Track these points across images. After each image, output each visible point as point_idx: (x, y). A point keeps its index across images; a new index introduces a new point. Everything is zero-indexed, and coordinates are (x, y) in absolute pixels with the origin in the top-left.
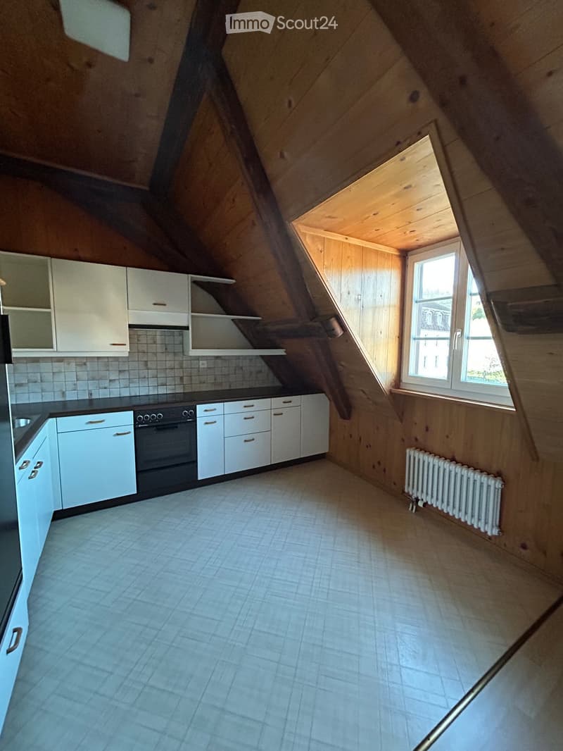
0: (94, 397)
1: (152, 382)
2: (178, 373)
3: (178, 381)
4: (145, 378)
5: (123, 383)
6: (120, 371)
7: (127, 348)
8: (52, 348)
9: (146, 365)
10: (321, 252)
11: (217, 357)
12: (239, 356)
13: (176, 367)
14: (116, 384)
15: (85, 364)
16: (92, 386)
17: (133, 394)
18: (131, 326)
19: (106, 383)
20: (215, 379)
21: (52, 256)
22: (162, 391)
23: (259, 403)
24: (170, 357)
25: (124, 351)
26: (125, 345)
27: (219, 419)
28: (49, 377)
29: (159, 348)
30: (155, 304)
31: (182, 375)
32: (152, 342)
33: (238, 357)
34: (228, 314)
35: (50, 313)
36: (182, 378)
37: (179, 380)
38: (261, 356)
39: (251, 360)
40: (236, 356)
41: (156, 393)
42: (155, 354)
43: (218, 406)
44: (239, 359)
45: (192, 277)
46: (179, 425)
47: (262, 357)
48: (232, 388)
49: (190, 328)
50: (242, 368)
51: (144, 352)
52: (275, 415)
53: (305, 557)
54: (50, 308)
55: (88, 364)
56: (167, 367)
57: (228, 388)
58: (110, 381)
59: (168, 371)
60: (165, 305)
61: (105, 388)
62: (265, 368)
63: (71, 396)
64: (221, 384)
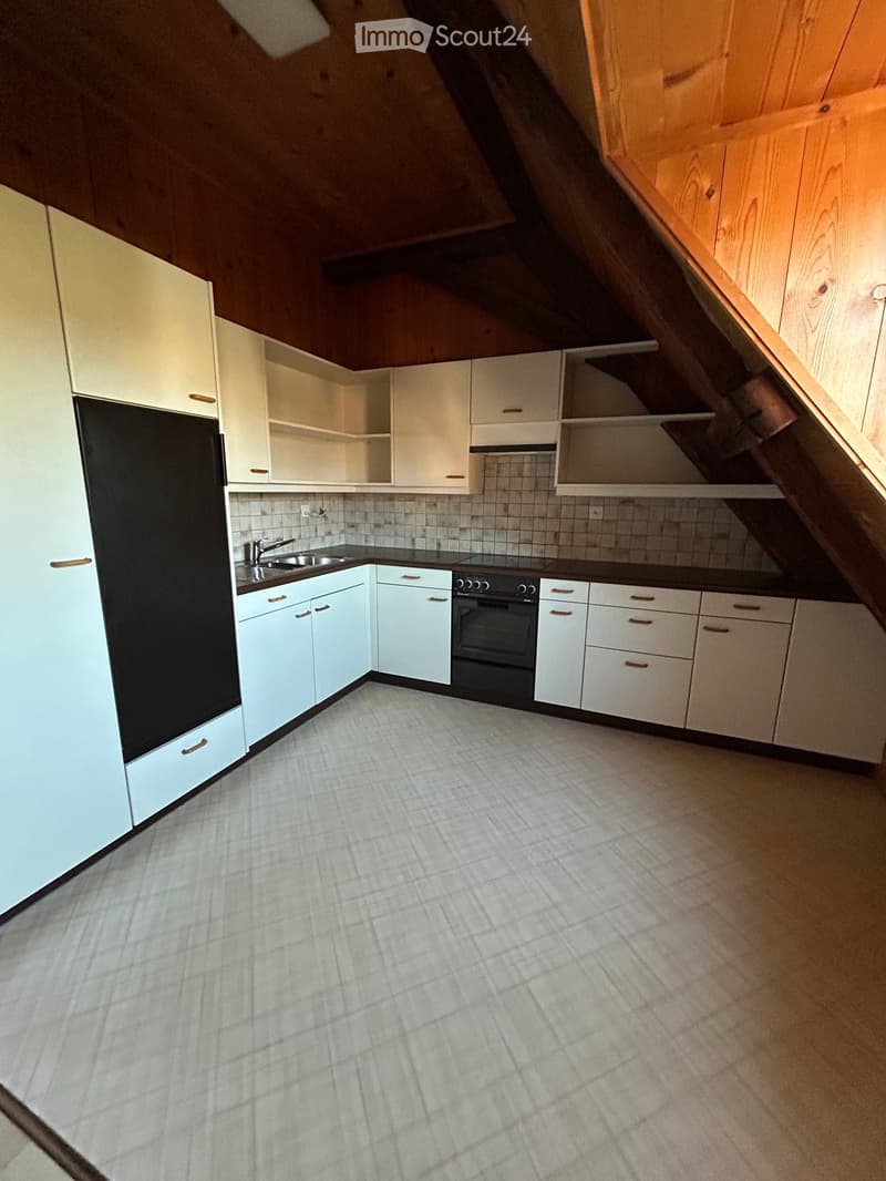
0: (443, 549)
1: (513, 537)
2: (552, 526)
3: (550, 538)
4: (503, 529)
5: (475, 533)
6: (472, 517)
7: (465, 482)
8: (390, 481)
9: (506, 510)
10: (709, 195)
11: (625, 501)
12: (673, 499)
13: (549, 515)
14: (468, 535)
15: (435, 505)
16: (440, 534)
17: (486, 552)
18: (473, 450)
19: (456, 533)
20: (617, 543)
21: (394, 366)
22: (525, 551)
23: (666, 597)
24: (541, 498)
25: (463, 487)
26: (462, 477)
27: (579, 611)
28: (401, 518)
29: (527, 484)
30: (505, 411)
31: (557, 530)
32: (516, 473)
33: (670, 502)
34: (652, 414)
35: (389, 438)
36: (556, 535)
37: (552, 537)
38: (726, 500)
39: (701, 510)
40: (666, 499)
41: (516, 554)
42: (520, 493)
43: (580, 588)
44: (673, 506)
45: (567, 355)
46: (510, 605)
47: (731, 503)
48: (650, 562)
49: (558, 447)
50: (678, 524)
51: (504, 490)
52: (706, 628)
53: (556, 905)
54: (389, 432)
55: (439, 504)
56: (536, 514)
57: (641, 561)
58: (461, 529)
59: (536, 520)
60: (520, 411)
61: (455, 539)
62: (740, 530)
63: (420, 545)
64: (627, 552)
